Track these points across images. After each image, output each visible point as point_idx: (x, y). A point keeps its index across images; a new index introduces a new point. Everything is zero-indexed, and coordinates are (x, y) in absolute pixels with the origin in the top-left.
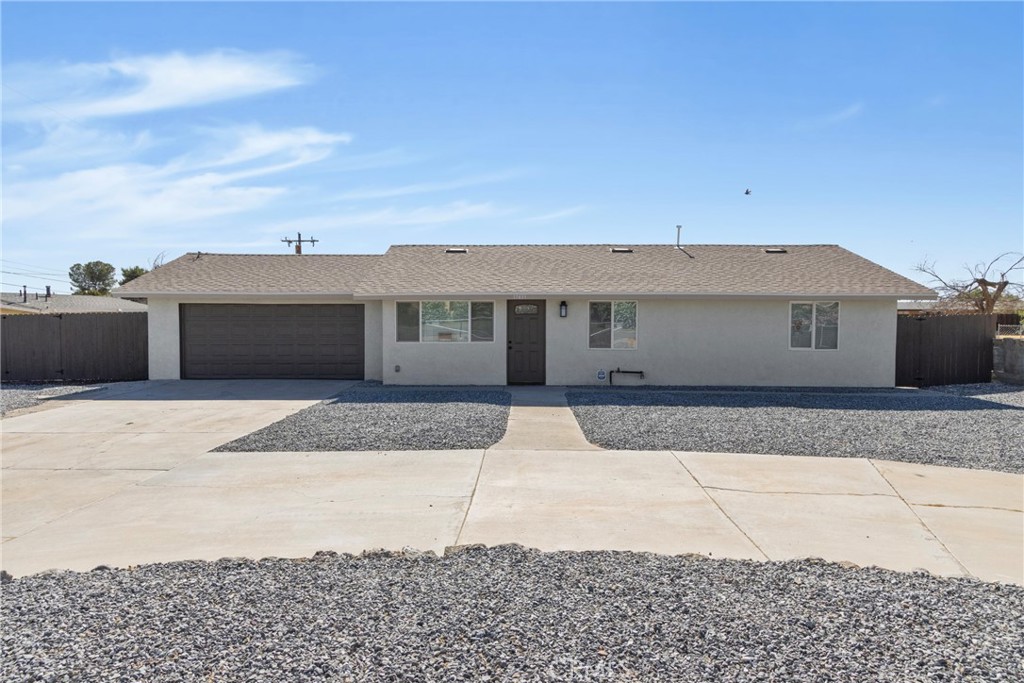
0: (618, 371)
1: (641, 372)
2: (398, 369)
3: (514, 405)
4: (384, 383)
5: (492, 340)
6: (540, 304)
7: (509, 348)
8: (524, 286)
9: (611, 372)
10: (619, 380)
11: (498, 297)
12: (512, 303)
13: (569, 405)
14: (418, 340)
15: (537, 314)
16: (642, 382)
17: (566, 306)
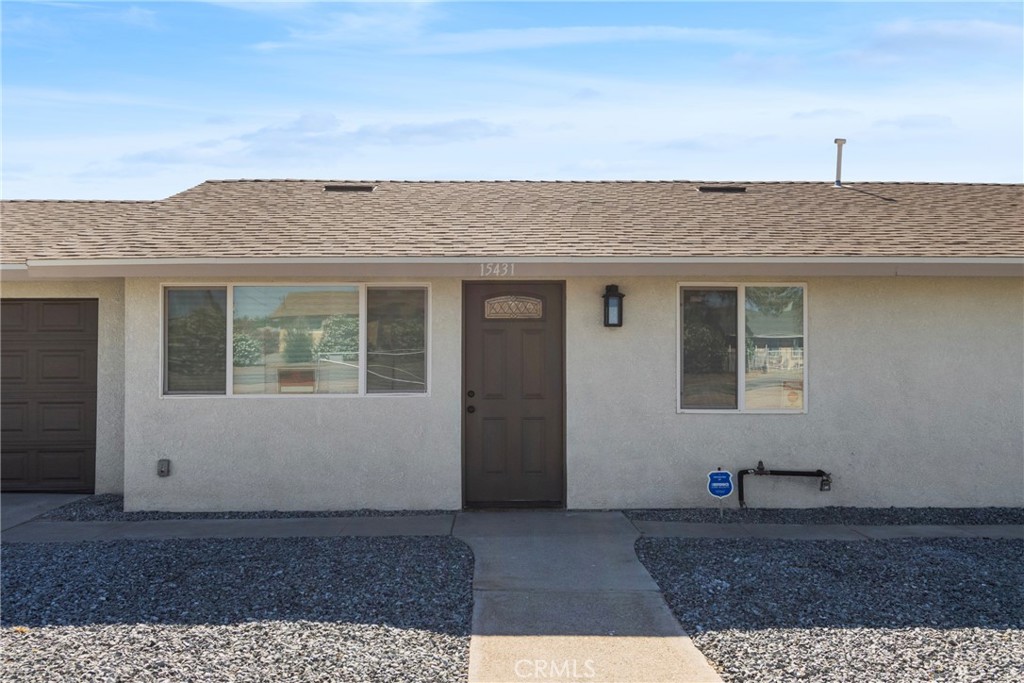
0: (761, 470)
1: (820, 473)
2: (165, 469)
3: (483, 633)
4: (131, 505)
5: (422, 388)
6: (551, 292)
7: (468, 410)
8: (509, 244)
9: (742, 474)
10: (762, 494)
11: (438, 272)
12: (476, 292)
13: (690, 630)
14: (222, 389)
15: (542, 320)
16: (822, 500)
17: (621, 297)
